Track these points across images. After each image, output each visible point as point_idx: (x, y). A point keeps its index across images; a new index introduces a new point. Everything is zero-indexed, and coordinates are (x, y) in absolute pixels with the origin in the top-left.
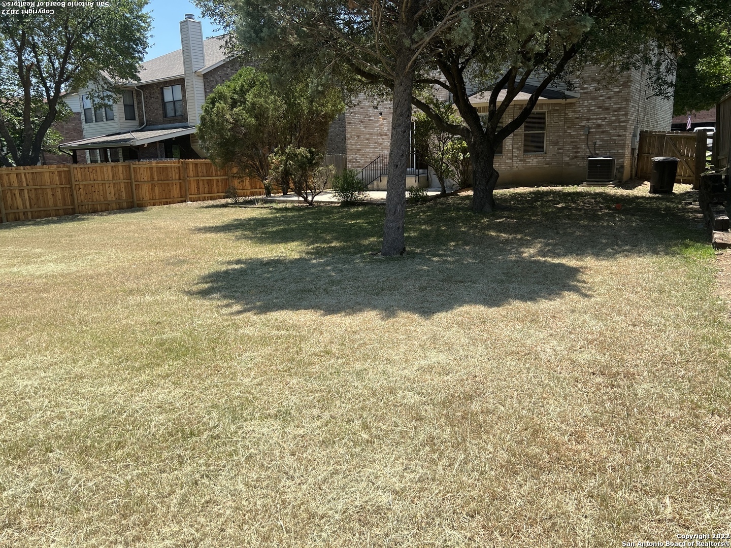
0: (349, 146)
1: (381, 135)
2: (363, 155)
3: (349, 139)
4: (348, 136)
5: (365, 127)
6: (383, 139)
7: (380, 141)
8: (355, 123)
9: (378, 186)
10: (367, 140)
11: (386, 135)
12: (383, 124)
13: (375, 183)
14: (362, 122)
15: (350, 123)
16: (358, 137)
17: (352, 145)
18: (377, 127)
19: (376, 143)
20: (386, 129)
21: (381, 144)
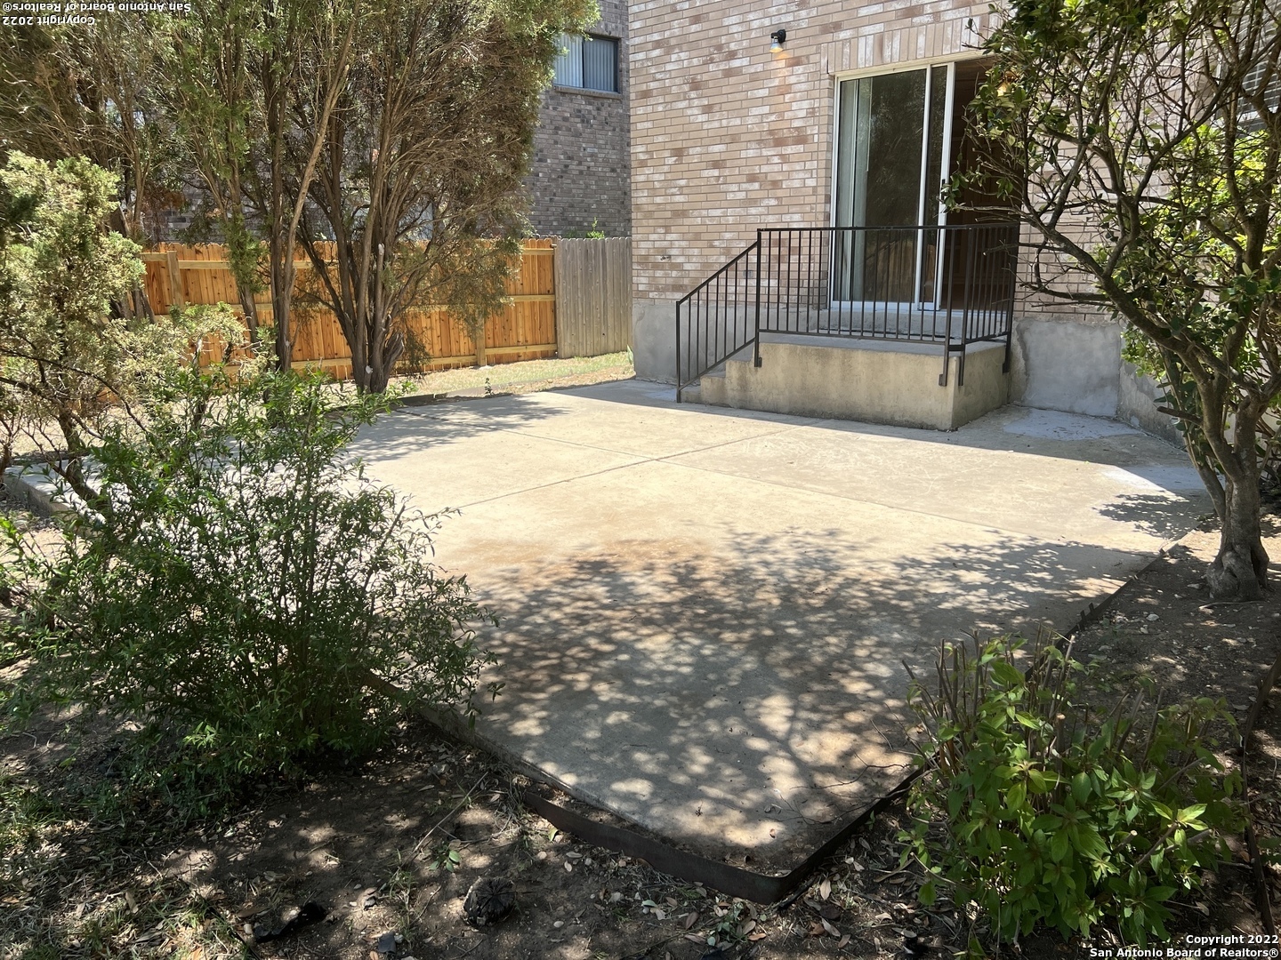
0: (640, 198)
1: (780, 142)
2: (697, 237)
3: (643, 164)
4: (638, 150)
5: (708, 109)
6: (785, 159)
7: (773, 169)
8: (665, 91)
9: (744, 385)
10: (716, 165)
11: (801, 139)
12: (785, 89)
13: (732, 369)
14: (695, 85)
15: (646, 94)
16: (679, 153)
17: (653, 192)
18: (763, 101)
19: (752, 178)
20: (800, 108)
21: (776, 184)
